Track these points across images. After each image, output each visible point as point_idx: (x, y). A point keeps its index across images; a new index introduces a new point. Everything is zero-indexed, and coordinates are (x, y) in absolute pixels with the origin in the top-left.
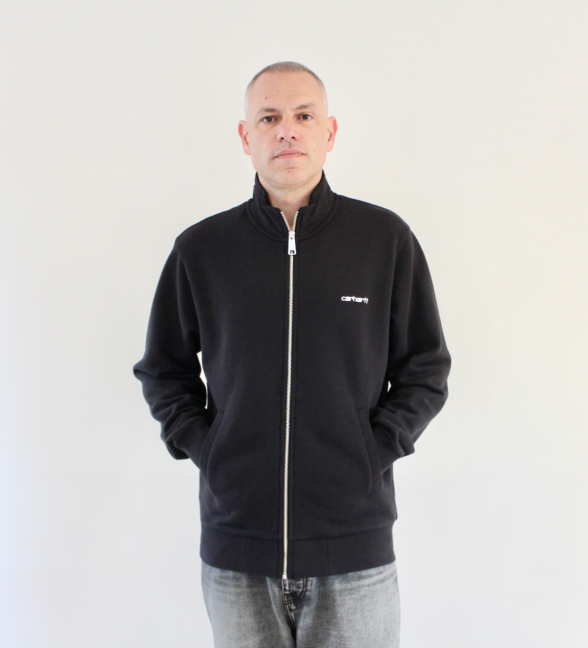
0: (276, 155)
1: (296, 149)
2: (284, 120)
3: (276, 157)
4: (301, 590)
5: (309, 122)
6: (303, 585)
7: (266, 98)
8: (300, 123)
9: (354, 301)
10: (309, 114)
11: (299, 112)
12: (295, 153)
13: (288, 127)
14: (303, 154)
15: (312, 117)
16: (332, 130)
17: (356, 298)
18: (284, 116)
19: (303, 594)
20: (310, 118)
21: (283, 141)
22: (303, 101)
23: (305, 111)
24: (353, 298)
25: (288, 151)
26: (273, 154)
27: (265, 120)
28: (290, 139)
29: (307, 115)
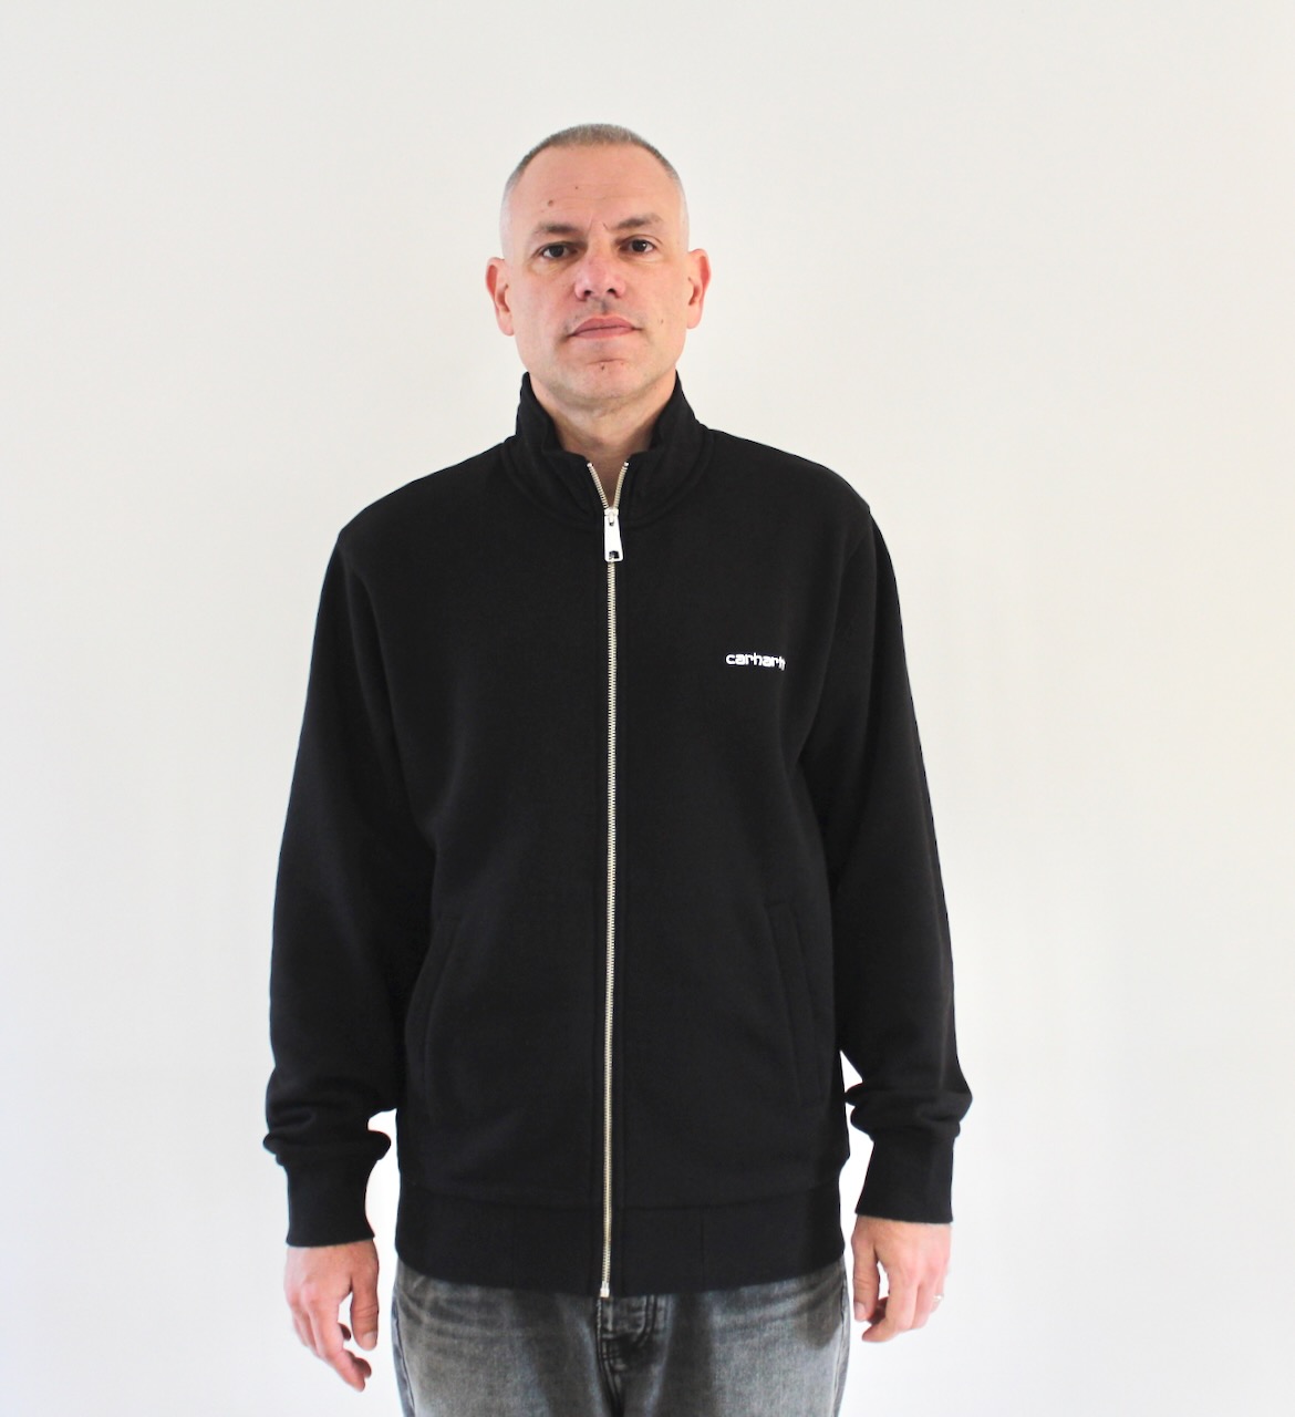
0: (572, 330)
1: (618, 315)
2: (590, 252)
3: (575, 334)
4: (640, 1330)
5: (649, 259)
6: (647, 1320)
7: (551, 203)
8: (628, 260)
9: (755, 663)
10: (648, 239)
11: (626, 234)
12: (615, 327)
13: (601, 268)
14: (633, 329)
15: (654, 247)
16: (698, 280)
17: (760, 657)
18: (591, 242)
19: (646, 1338)
20: (649, 248)
21: (589, 299)
22: (636, 209)
23: (639, 232)
24: (754, 658)
25: (601, 320)
26: (566, 328)
27: (547, 253)
28: (604, 295)
29: (644, 242)
